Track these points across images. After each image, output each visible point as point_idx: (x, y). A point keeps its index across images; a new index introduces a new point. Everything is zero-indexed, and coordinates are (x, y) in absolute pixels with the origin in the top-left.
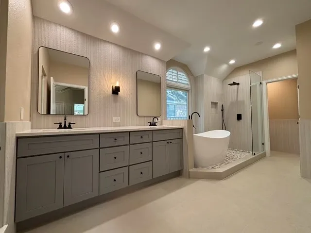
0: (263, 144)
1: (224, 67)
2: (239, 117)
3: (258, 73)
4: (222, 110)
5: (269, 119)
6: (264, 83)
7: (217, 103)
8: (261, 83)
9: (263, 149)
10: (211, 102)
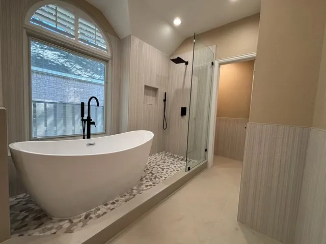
0: (206, 150)
1: (166, 31)
2: (183, 111)
3: (210, 48)
4: (165, 101)
5: (217, 116)
6: (216, 64)
7: (158, 89)
8: (213, 63)
9: (206, 158)
10: (146, 87)
